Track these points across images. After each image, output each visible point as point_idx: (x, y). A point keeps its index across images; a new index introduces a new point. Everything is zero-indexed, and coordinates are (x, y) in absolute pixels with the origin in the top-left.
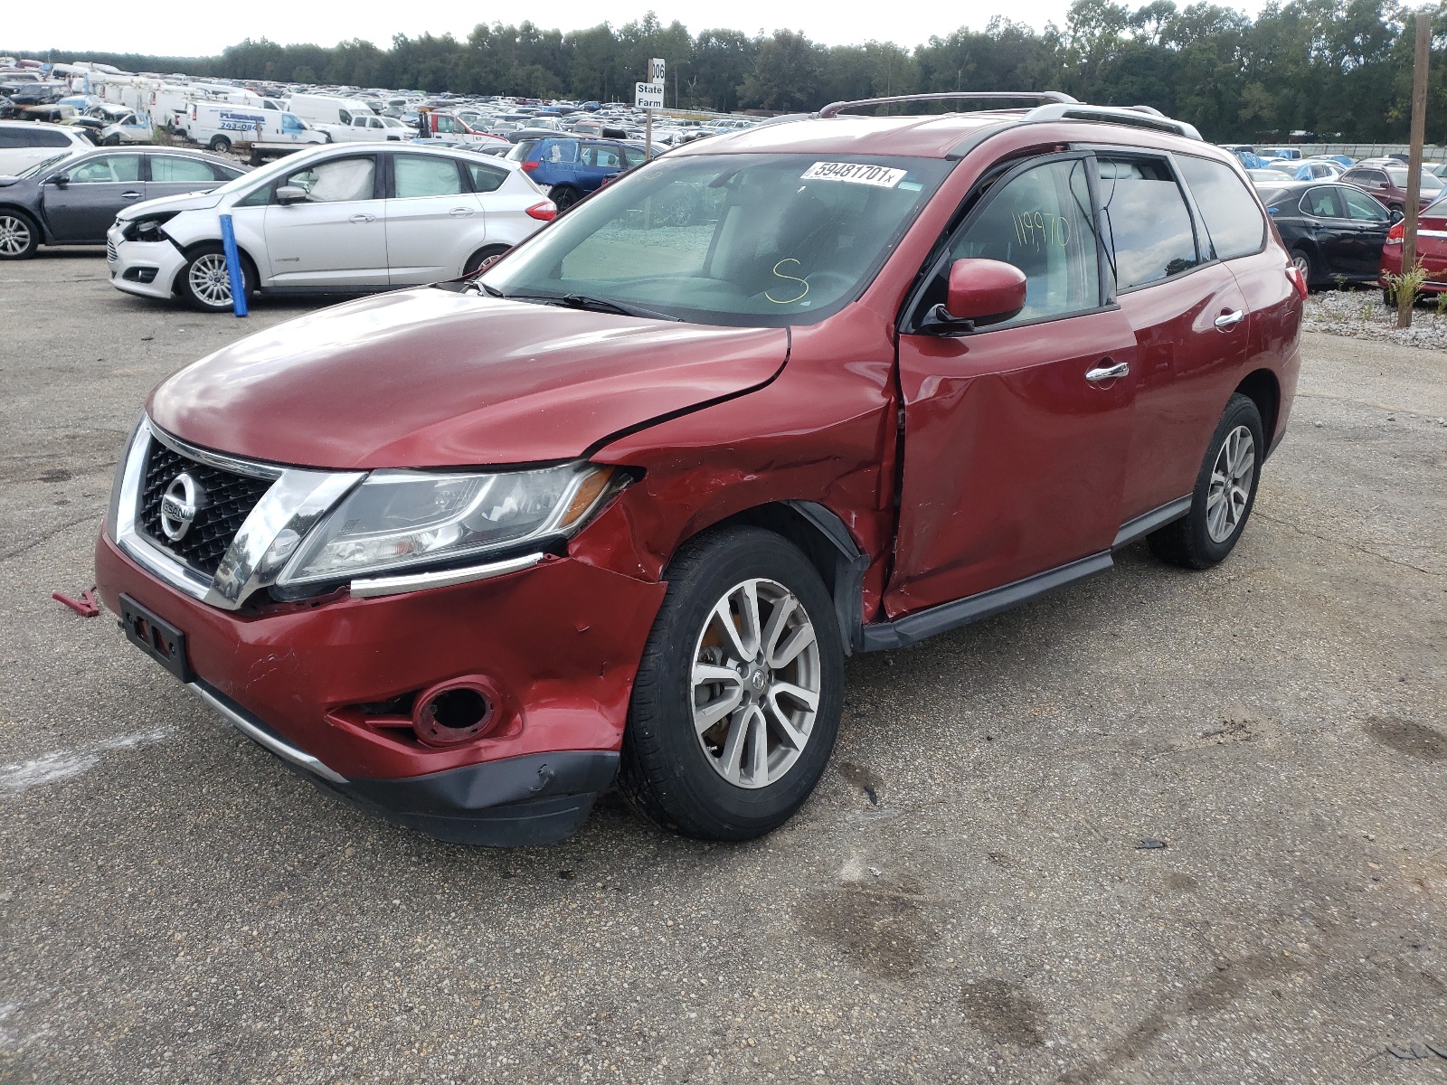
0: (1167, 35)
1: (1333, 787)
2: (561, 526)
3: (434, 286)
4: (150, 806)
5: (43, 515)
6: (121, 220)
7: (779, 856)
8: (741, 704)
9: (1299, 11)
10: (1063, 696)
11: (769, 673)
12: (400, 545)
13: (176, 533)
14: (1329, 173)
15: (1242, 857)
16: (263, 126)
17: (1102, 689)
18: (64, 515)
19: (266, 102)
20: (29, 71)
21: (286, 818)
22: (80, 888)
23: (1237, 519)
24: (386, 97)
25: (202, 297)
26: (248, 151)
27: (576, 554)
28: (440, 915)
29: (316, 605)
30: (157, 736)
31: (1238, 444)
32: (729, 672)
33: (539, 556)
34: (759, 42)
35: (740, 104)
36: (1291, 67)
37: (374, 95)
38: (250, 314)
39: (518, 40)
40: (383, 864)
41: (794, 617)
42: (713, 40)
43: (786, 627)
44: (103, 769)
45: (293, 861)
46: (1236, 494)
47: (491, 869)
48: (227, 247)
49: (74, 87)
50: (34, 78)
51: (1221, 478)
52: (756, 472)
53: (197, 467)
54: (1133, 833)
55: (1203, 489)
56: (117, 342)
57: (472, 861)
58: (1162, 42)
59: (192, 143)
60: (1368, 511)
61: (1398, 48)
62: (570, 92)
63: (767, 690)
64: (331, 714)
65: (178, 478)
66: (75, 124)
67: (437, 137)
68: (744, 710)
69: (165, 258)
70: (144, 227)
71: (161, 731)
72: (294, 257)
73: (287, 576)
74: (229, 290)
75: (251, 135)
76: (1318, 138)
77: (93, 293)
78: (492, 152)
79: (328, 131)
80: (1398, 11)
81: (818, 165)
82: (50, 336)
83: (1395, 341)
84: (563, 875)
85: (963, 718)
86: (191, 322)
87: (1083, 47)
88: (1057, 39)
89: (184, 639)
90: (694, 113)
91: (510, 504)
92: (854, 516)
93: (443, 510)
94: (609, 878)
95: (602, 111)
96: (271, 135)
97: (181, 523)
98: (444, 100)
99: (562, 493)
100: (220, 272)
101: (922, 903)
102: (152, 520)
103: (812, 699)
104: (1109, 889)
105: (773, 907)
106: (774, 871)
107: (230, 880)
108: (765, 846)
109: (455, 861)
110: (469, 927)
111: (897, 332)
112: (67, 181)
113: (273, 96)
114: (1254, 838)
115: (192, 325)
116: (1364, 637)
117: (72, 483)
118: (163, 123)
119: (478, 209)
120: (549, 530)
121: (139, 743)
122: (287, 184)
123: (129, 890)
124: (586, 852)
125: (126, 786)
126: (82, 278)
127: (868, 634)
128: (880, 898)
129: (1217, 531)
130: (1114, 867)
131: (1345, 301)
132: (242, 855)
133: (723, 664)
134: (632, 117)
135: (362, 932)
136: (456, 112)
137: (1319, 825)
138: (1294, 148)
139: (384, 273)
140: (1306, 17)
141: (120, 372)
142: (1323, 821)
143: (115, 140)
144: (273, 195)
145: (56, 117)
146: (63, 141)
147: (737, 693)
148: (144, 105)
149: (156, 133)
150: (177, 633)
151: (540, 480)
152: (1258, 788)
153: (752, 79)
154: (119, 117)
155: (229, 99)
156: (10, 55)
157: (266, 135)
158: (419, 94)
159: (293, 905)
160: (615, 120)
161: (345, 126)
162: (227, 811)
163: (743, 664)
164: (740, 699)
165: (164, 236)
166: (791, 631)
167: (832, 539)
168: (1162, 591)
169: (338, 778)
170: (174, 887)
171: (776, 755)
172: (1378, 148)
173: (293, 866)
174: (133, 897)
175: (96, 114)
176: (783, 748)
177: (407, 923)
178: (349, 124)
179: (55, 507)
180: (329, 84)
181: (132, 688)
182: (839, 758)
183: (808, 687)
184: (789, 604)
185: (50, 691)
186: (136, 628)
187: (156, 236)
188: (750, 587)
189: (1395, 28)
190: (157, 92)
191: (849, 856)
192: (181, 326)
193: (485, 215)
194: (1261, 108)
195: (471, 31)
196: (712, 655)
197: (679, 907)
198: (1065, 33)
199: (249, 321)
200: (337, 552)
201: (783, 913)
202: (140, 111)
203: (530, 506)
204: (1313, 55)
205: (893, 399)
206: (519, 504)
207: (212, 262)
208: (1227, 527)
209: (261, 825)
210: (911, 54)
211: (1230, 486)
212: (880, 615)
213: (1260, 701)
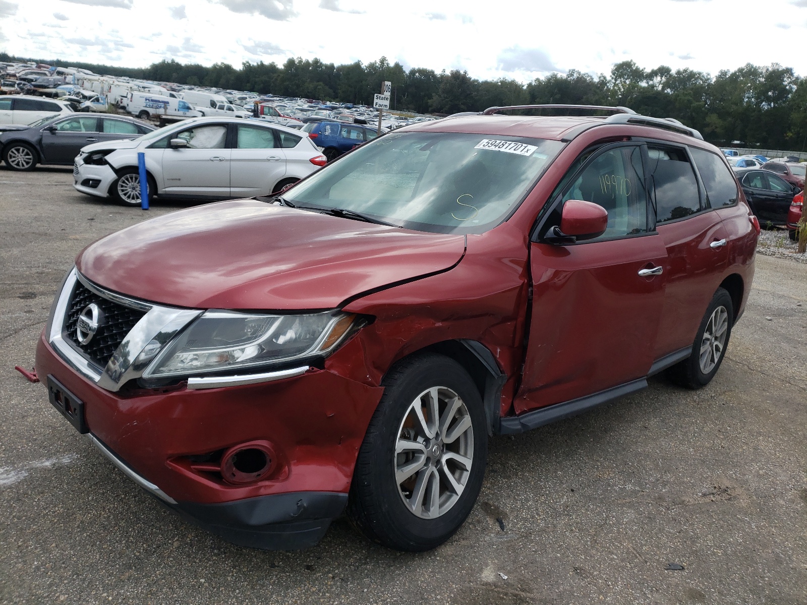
0: (666, 85)
1: (785, 535)
2: (322, 349)
3: (254, 199)
4: (55, 507)
5: (17, 318)
6: (83, 152)
7: (443, 562)
8: (425, 465)
9: (738, 76)
10: (616, 465)
11: (443, 446)
12: (221, 356)
13: (85, 340)
14: (755, 165)
15: (733, 580)
16: (168, 107)
17: (639, 461)
18: (29, 319)
19: (170, 94)
20: (43, 70)
21: (139, 519)
22: (6, 560)
23: (716, 360)
24: (237, 94)
25: (124, 197)
26: (158, 120)
27: (329, 368)
28: (229, 591)
29: (166, 391)
30: (66, 460)
31: (719, 316)
32: (419, 445)
33: (307, 368)
34: (442, 76)
35: (430, 109)
36: (734, 107)
37: (230, 93)
38: (150, 208)
39: (310, 68)
40: (196, 553)
41: (459, 411)
42: (417, 74)
43: (454, 417)
44: (29, 481)
45: (140, 549)
46: (716, 346)
47: (263, 561)
48: (141, 170)
49: (67, 80)
50: (45, 74)
51: (709, 337)
52: (443, 321)
53: (101, 300)
54: (663, 558)
55: (699, 342)
56: (73, 220)
57: (252, 555)
58: (663, 89)
59: (129, 113)
60: (790, 359)
61: (793, 99)
62: (337, 98)
63: (441, 457)
64: (171, 461)
65: (89, 306)
66: (66, 100)
67: (263, 118)
68: (427, 469)
69: (105, 174)
70: (95, 157)
71: (68, 457)
72: (178, 178)
73: (149, 373)
74: (140, 194)
75: (161, 111)
76: (747, 145)
77: (64, 192)
78: (294, 127)
79: (203, 111)
80: (793, 79)
81: (485, 141)
82: (36, 215)
83: (797, 260)
84: (308, 567)
85: (556, 476)
86: (117, 211)
87: (619, 89)
88: (606, 84)
89: (83, 407)
90: (404, 113)
91: (290, 334)
92: (499, 350)
93: (250, 336)
94: (337, 571)
95: (354, 109)
96: (172, 111)
97: (88, 334)
98: (268, 98)
99: (323, 329)
100: (136, 184)
101: (532, 599)
102: (72, 330)
103: (468, 463)
104: (650, 596)
105: (438, 597)
106: (439, 572)
107: (99, 560)
108: (434, 555)
109: (241, 554)
110: (247, 601)
111: (530, 241)
112: (56, 130)
113: (175, 91)
114: (739, 567)
115: (117, 213)
116: (795, 437)
117: (37, 300)
118: (113, 102)
119: (283, 158)
120: (314, 352)
121: (54, 464)
122: (177, 137)
123: (36, 563)
124: (323, 553)
125: (42, 493)
126: (59, 184)
127: (504, 423)
128: (506, 594)
129: (705, 367)
130: (652, 582)
131: (767, 235)
132: (109, 544)
133: (415, 440)
134: (370, 113)
135: (178, 601)
136: (275, 104)
137: (778, 561)
138: (734, 150)
139: (227, 190)
140: (742, 80)
141: (73, 237)
142: (781, 557)
143: (87, 109)
144: (169, 143)
145: (56, 96)
146: (58, 108)
147: (423, 458)
148: (104, 92)
149: (109, 108)
150: (80, 402)
151: (311, 321)
152: (739, 533)
153: (437, 96)
154: (90, 98)
155: (151, 92)
156: (33, 61)
157: (169, 111)
158: (255, 94)
159: (137, 580)
160: (361, 114)
161: (213, 109)
162: (103, 513)
163: (427, 440)
164: (425, 462)
165: (106, 163)
166: (457, 419)
167: (485, 364)
168: (672, 401)
169: (171, 501)
170: (63, 563)
171: (444, 497)
172: (780, 153)
173: (140, 552)
174: (38, 568)
175: (78, 95)
176: (448, 493)
177: (208, 596)
178: (215, 108)
179: (25, 314)
180: (206, 86)
181: (54, 428)
182: (481, 499)
183: (465, 455)
184: (457, 403)
185: (4, 428)
186: (56, 397)
187: (102, 162)
188: (434, 391)
189: (791, 88)
190: (112, 86)
191: (487, 565)
192: (111, 213)
193: (286, 161)
194: (716, 127)
195: (285, 62)
196: (409, 433)
197: (380, 594)
198: (610, 81)
199: (149, 212)
200: (182, 359)
201: (445, 601)
202: (102, 95)
203: (302, 336)
204: (745, 101)
205: (526, 281)
206: (296, 334)
207: (132, 178)
208: (711, 364)
209: (122, 524)
210: (525, 88)
211: (713, 341)
212: (511, 412)
213: (736, 475)
